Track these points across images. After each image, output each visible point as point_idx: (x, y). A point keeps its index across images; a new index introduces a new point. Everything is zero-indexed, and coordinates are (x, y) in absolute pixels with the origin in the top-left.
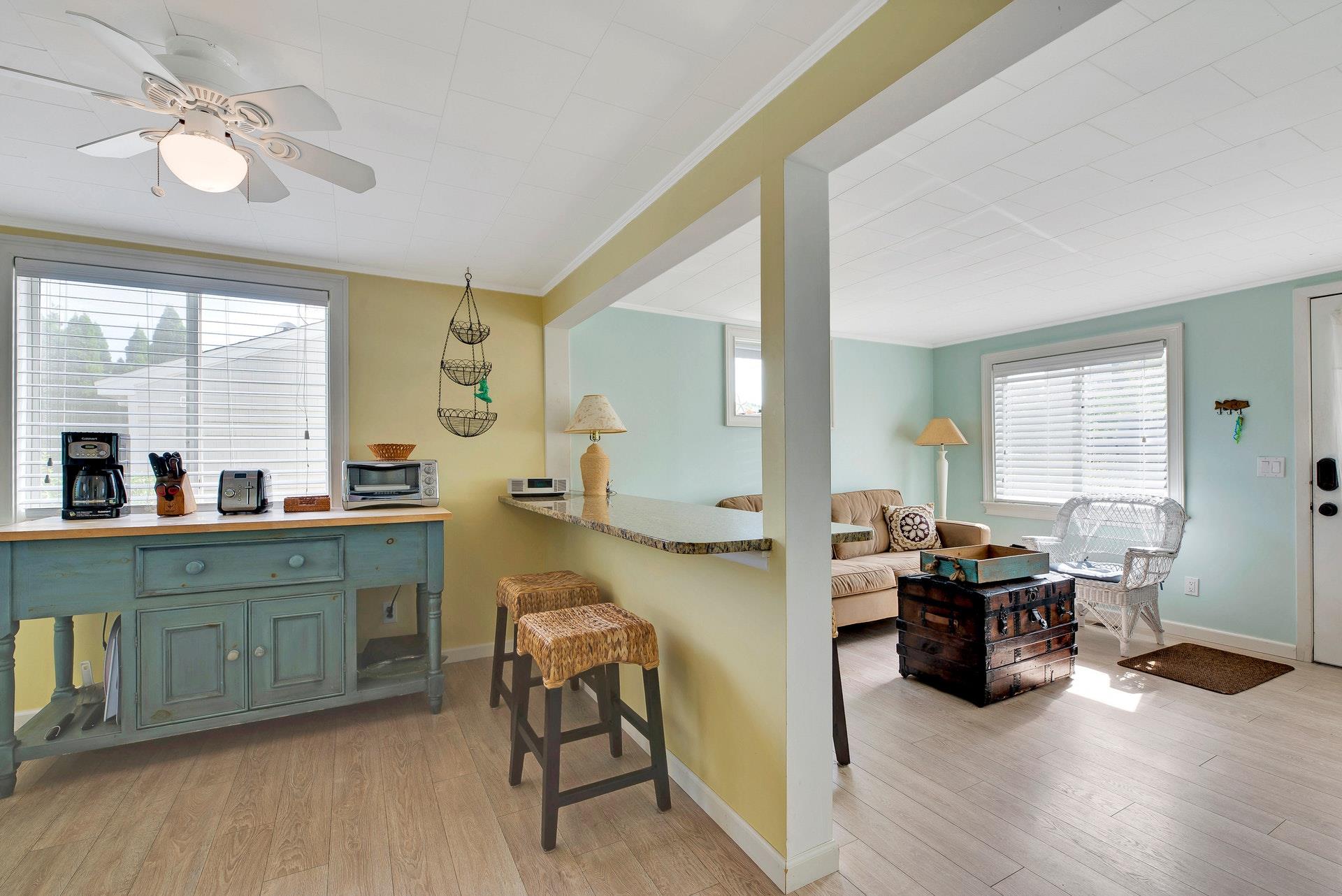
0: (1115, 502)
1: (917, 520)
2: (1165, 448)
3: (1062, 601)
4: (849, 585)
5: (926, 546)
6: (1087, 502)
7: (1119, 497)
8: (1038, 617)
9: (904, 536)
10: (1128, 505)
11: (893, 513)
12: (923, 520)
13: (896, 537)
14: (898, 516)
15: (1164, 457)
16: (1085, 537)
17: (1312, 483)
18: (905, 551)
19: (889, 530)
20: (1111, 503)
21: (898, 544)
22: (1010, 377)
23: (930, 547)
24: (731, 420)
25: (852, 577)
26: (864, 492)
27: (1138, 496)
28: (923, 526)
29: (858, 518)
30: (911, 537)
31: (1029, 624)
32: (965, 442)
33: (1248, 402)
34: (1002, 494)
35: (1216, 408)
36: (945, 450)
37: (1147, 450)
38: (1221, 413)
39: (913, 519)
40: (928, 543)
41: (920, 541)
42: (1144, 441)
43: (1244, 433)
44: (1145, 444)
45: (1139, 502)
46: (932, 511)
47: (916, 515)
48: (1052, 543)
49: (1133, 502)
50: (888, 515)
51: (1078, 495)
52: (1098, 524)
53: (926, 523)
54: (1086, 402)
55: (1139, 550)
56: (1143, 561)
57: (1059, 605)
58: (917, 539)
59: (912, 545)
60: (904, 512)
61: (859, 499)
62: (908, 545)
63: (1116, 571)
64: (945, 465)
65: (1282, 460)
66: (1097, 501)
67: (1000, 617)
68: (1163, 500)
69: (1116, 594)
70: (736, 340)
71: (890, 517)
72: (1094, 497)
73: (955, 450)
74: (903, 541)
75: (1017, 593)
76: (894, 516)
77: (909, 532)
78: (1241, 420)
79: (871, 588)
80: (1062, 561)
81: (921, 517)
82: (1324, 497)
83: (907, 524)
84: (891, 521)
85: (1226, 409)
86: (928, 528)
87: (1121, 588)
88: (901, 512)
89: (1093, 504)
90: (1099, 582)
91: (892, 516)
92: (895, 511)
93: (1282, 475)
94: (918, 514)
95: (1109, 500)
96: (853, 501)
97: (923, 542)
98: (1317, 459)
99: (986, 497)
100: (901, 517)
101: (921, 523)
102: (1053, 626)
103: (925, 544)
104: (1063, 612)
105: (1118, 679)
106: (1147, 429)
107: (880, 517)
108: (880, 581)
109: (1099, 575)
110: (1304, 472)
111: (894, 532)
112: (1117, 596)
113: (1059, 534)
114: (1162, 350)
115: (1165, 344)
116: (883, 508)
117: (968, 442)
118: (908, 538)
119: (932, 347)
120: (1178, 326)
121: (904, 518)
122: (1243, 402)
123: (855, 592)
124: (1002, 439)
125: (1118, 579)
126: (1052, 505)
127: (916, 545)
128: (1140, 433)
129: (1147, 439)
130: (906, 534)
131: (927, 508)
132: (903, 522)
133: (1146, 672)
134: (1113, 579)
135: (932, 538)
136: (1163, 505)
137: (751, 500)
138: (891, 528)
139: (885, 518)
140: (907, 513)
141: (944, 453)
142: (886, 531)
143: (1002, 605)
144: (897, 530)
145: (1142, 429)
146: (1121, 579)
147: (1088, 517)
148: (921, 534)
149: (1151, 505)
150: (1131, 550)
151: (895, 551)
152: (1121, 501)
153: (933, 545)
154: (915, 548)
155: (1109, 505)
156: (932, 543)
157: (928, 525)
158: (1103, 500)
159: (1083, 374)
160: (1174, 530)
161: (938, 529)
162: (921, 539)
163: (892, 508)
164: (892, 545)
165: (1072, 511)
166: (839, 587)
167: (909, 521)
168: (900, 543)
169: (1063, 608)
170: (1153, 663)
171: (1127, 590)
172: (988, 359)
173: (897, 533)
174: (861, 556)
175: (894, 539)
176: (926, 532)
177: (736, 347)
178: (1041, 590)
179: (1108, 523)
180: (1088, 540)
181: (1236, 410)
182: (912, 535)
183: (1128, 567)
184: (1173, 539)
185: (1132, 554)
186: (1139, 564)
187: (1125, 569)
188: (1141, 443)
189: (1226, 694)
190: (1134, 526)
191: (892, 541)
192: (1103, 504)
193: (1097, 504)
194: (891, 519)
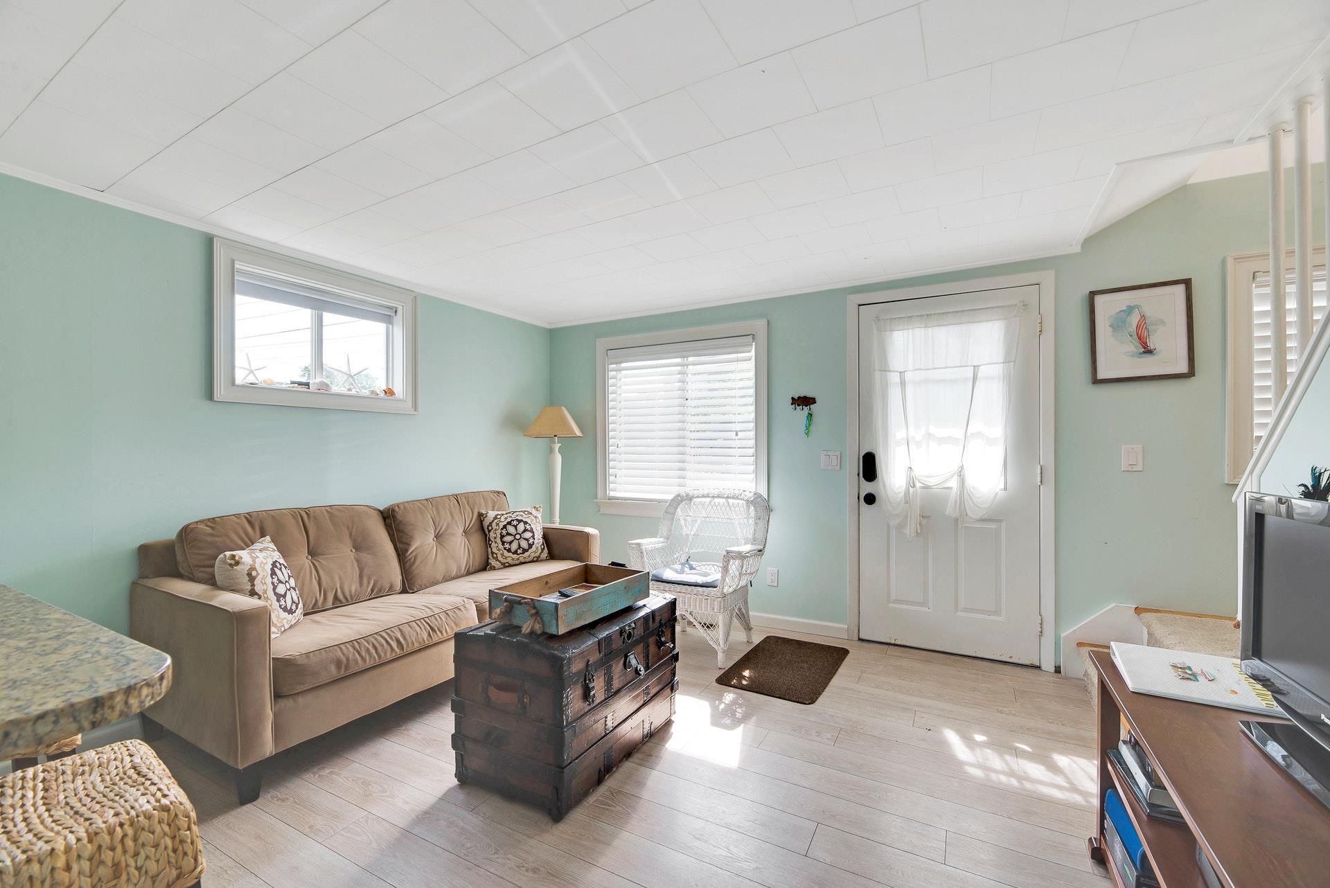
0: (713, 497)
1: (521, 527)
2: (752, 442)
3: (662, 631)
4: (398, 641)
5: (531, 559)
6: (690, 498)
7: (716, 492)
8: (634, 662)
9: (505, 549)
10: (724, 499)
11: (493, 521)
12: (528, 527)
13: (495, 550)
14: (498, 524)
15: (752, 451)
16: (687, 535)
17: (858, 474)
18: (505, 567)
19: (487, 541)
20: (710, 499)
21: (497, 560)
22: (624, 365)
23: (535, 559)
24: (220, 392)
25: (406, 629)
26: (456, 497)
27: (732, 491)
28: (528, 535)
29: (446, 530)
30: (513, 550)
31: (625, 674)
32: (578, 433)
33: (814, 399)
34: (615, 491)
35: (792, 404)
36: (558, 443)
37: (739, 443)
38: (795, 408)
39: (516, 527)
40: (533, 555)
41: (523, 553)
42: (737, 435)
43: (812, 428)
44: (738, 437)
45: (733, 498)
46: (539, 516)
47: (520, 521)
48: (658, 546)
49: (728, 497)
50: (486, 523)
51: (682, 491)
52: (699, 521)
53: (532, 531)
54: (690, 394)
55: (735, 552)
56: (737, 562)
57: (660, 637)
58: (519, 551)
59: (513, 559)
60: (506, 518)
61: (447, 505)
62: (509, 560)
63: (714, 575)
64: (558, 459)
65: (838, 453)
66: (698, 497)
67: (585, 681)
68: (752, 494)
69: (715, 601)
70: (236, 266)
71: (488, 526)
72: (696, 493)
73: (569, 441)
74: (502, 555)
75: (609, 638)
76: (494, 524)
77: (511, 543)
78: (810, 415)
79: (435, 639)
80: (667, 565)
81: (526, 523)
82: (868, 487)
83: (508, 534)
84: (489, 531)
85: (799, 405)
86: (533, 537)
87: (719, 595)
88: (502, 519)
89: (694, 500)
90: (700, 589)
91: (491, 523)
92: (495, 518)
93: (838, 468)
94: (521, 521)
95: (708, 496)
96: (437, 509)
97: (526, 554)
98: (862, 454)
99: (600, 494)
100: (501, 525)
101: (525, 530)
102: (653, 666)
103: (529, 556)
104: (663, 644)
105: (717, 707)
106: (739, 422)
107: (477, 526)
108: (453, 624)
109: (700, 580)
110: (854, 466)
111: (493, 545)
112: (716, 603)
113: (665, 534)
114: (752, 345)
115: (753, 339)
116: (480, 515)
117: (583, 433)
118: (509, 551)
119: (548, 326)
120: (763, 322)
121: (505, 527)
122: (811, 398)
123: (407, 650)
124: (615, 431)
125: (716, 584)
126: (659, 501)
127: (518, 559)
128: (733, 427)
129: (739, 433)
130: (507, 546)
131: (534, 512)
132: (504, 532)
133: (742, 689)
134: (712, 584)
135: (537, 548)
136: (752, 499)
137: (252, 520)
138: (490, 540)
139: (482, 528)
140: (509, 520)
141: (557, 446)
142: (483, 544)
143: (588, 661)
144: (496, 542)
145: (735, 422)
146: (718, 583)
147: (691, 514)
148: (524, 544)
149: (742, 499)
150: (728, 552)
151: (493, 568)
152: (718, 497)
153: (539, 557)
154: (517, 562)
155: (708, 500)
156: (537, 554)
157: (533, 532)
158: (703, 496)
159: (687, 365)
160: (762, 524)
161: (545, 537)
162: (525, 551)
163: (492, 514)
164: (490, 561)
165: (676, 508)
166: (379, 649)
167: (511, 529)
168: (500, 558)
169: (663, 639)
170: (746, 673)
171: (724, 596)
172: (602, 344)
173: (496, 546)
174: (445, 581)
175: (492, 553)
176: (531, 541)
177: (236, 278)
178: (638, 624)
179: (708, 520)
180: (690, 539)
181: (806, 406)
182: (514, 546)
183: (725, 570)
184: (760, 535)
185: (729, 556)
186: (734, 566)
187: (722, 574)
188: (735, 437)
189: (809, 704)
190: (729, 521)
191: (490, 556)
192: (703, 499)
193: (698, 499)
194: (490, 528)
